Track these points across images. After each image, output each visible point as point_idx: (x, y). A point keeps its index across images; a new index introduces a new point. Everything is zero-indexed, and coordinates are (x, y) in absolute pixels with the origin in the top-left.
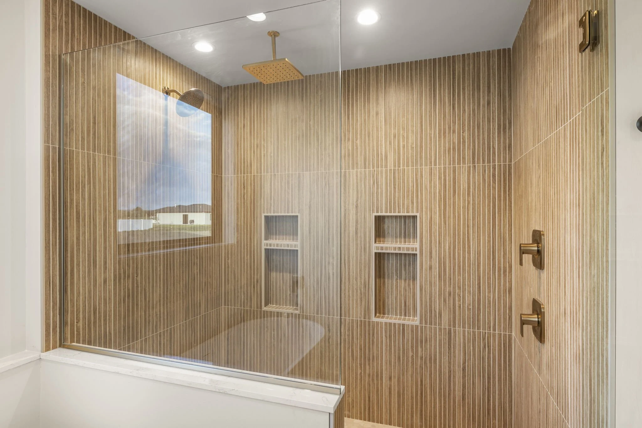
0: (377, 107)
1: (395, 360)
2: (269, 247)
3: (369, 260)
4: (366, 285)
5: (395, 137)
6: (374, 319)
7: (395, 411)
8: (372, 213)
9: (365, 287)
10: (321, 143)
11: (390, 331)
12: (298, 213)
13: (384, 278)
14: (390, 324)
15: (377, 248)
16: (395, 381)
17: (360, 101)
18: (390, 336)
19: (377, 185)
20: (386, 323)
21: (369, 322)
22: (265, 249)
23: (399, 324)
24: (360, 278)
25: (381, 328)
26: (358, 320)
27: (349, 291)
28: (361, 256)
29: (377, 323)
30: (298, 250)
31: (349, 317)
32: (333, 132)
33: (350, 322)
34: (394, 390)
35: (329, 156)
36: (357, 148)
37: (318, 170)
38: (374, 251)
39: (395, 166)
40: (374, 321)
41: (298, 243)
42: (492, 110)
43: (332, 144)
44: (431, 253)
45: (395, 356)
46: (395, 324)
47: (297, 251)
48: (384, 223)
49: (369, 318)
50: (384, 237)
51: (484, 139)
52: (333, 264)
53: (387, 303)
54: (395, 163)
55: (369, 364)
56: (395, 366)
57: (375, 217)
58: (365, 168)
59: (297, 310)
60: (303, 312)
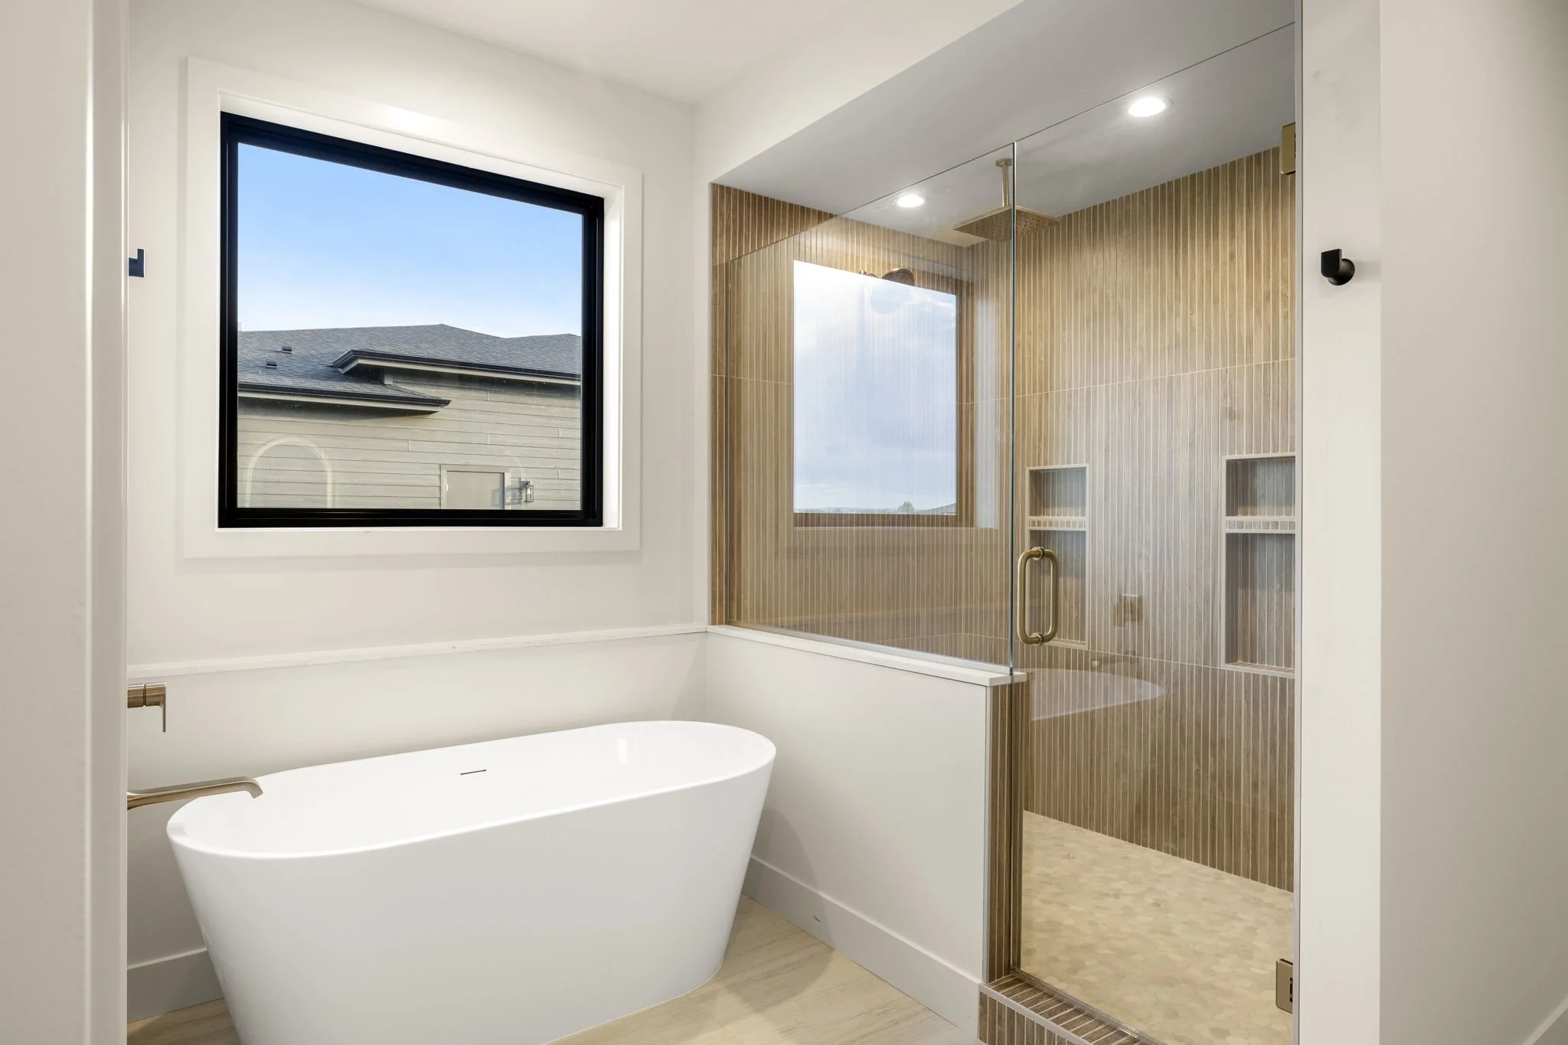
0: (1232, 244)
1: (1266, 748)
2: (1036, 528)
3: (1216, 549)
4: (1209, 598)
5: (1267, 298)
6: (1224, 666)
7: (1263, 850)
8: (1222, 455)
9: (1207, 601)
10: (1127, 326)
11: (1256, 690)
12: (1087, 462)
13: (1253, 588)
14: (1256, 676)
15: (1231, 525)
16: (1264, 792)
17: (1198, 237)
18: (1256, 702)
19: (1231, 399)
20: (1247, 675)
21: (1214, 671)
22: (1032, 532)
23: (1274, 679)
24: (1198, 583)
25: (1239, 684)
26: (1192, 666)
27: (1176, 610)
29: (1231, 673)
31: (1176, 660)
32: (1148, 304)
33: (1177, 670)
34: (1263, 812)
35: (1141, 349)
36: (1193, 330)
37: (1121, 379)
38: (1226, 530)
39: (1267, 358)
40: (1224, 671)
41: (1086, 519)
43: (1148, 327)
45: (1265, 741)
46: (1265, 677)
47: (1084, 532)
48: (1254, 476)
49: (1214, 663)
50: (1254, 504)
52: (1147, 558)
53: (1260, 637)
54: (1267, 351)
55: (1214, 755)
56: (1264, 763)
57: (1229, 463)
58: (1208, 367)
59: (1084, 644)
60: (1094, 648)
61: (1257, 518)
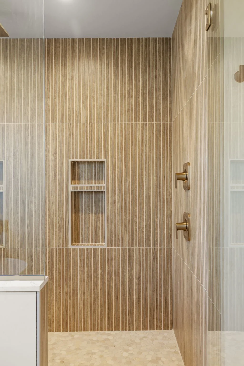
0: (72, 72)
1: (88, 277)
3: (66, 198)
4: (64, 219)
5: (87, 97)
6: (70, 246)
7: (87, 319)
8: (69, 159)
9: (63, 221)
10: (24, 98)
11: (84, 255)
12: (3, 159)
13: (79, 213)
15: (73, 188)
16: (87, 295)
17: (58, 65)
18: (84, 259)
19: (73, 136)
20: (80, 249)
21: (67, 249)
23: (91, 249)
25: (77, 253)
26: (57, 249)
27: (49, 225)
28: (59, 195)
29: (73, 249)
30: (2, 192)
31: (49, 246)
32: (35, 90)
33: (50, 251)
34: (87, 302)
35: (31, 110)
36: (56, 105)
37: (21, 122)
38: (70, 190)
39: (87, 121)
40: (71, 248)
41: (3, 186)
42: (159, 82)
43: (34, 100)
44: (115, 190)
45: (88, 275)
46: (87, 249)
48: (79, 168)
49: (66, 246)
50: (79, 180)
51: (153, 104)
52: (35, 203)
53: (81, 233)
54: (87, 119)
55: (67, 283)
56: (88, 283)
57: (72, 162)
58: (63, 122)
59: (2, 245)
60: (8, 246)
61: (80, 185)
